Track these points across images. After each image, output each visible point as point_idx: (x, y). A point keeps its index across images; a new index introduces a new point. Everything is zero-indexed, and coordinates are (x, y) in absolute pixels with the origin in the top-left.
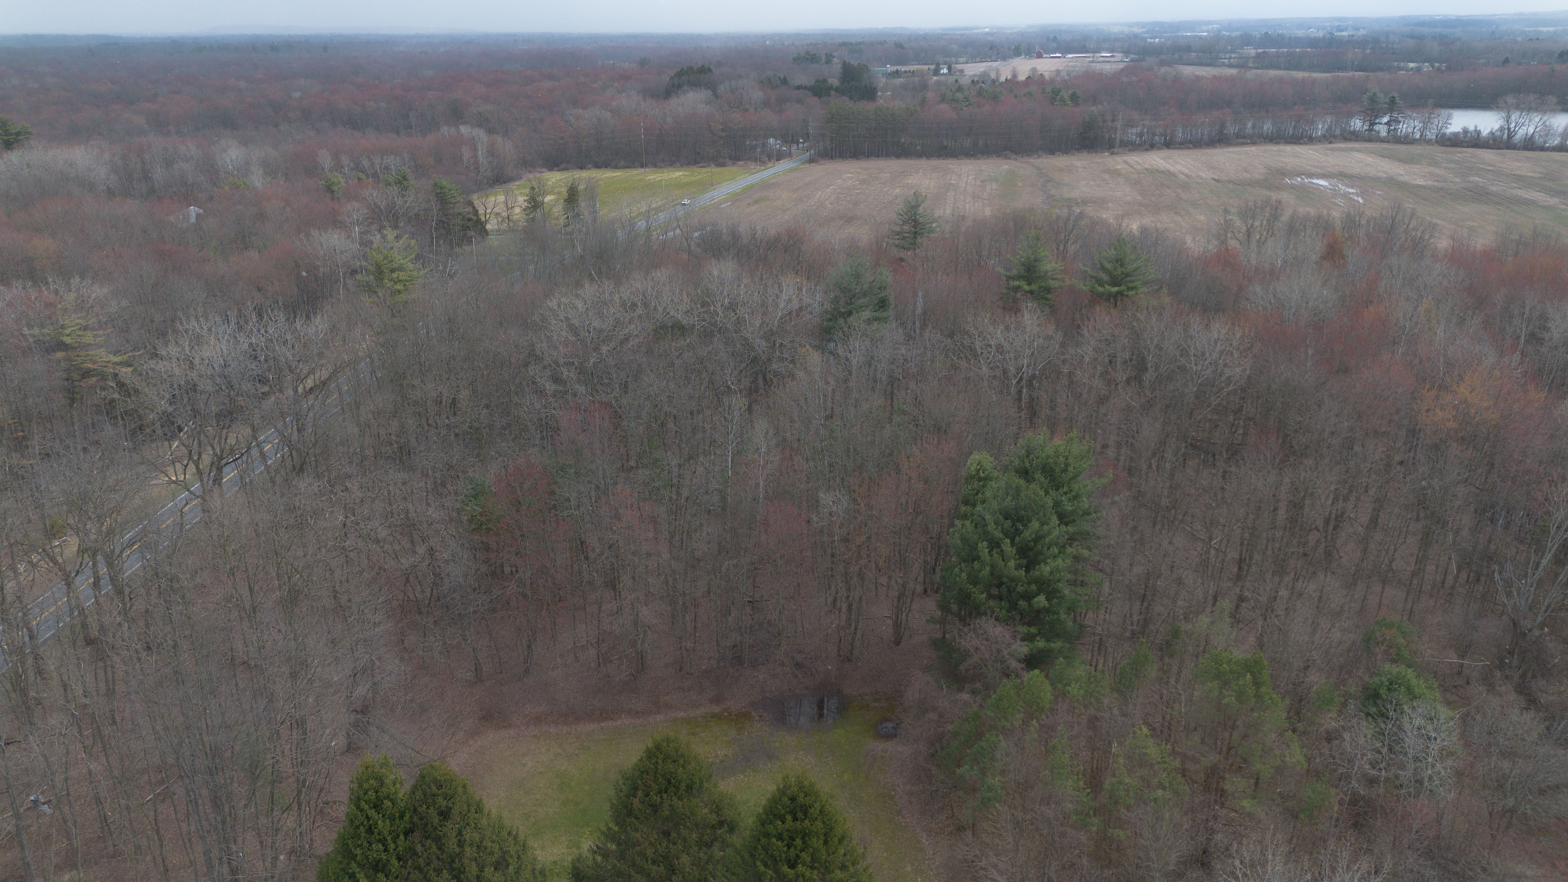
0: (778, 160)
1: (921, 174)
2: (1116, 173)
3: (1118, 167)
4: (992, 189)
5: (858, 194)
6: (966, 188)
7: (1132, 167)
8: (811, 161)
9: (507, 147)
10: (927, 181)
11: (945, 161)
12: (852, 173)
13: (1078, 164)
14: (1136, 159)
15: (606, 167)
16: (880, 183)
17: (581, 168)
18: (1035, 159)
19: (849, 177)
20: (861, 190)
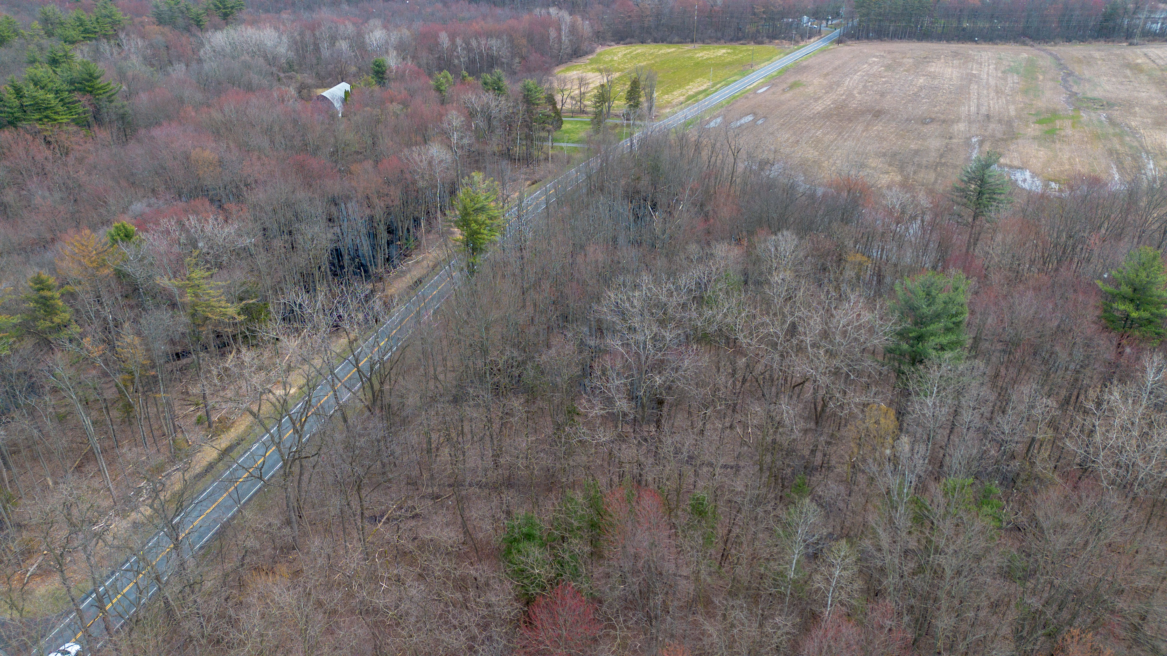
0: (809, 38)
1: (942, 61)
2: (1137, 69)
3: (1139, 61)
4: (1014, 83)
5: (885, 83)
6: (988, 79)
7: (1153, 61)
8: (839, 41)
9: (585, 27)
10: (950, 70)
11: (963, 45)
12: (877, 57)
13: (1097, 54)
14: (1157, 51)
15: (662, 42)
16: (904, 70)
17: (642, 43)
18: (1052, 46)
19: (874, 62)
20: (886, 79)
